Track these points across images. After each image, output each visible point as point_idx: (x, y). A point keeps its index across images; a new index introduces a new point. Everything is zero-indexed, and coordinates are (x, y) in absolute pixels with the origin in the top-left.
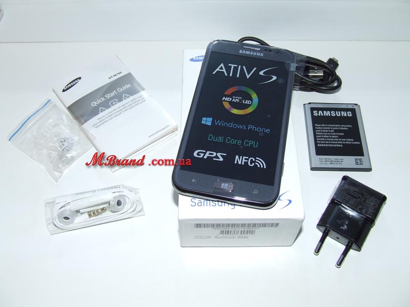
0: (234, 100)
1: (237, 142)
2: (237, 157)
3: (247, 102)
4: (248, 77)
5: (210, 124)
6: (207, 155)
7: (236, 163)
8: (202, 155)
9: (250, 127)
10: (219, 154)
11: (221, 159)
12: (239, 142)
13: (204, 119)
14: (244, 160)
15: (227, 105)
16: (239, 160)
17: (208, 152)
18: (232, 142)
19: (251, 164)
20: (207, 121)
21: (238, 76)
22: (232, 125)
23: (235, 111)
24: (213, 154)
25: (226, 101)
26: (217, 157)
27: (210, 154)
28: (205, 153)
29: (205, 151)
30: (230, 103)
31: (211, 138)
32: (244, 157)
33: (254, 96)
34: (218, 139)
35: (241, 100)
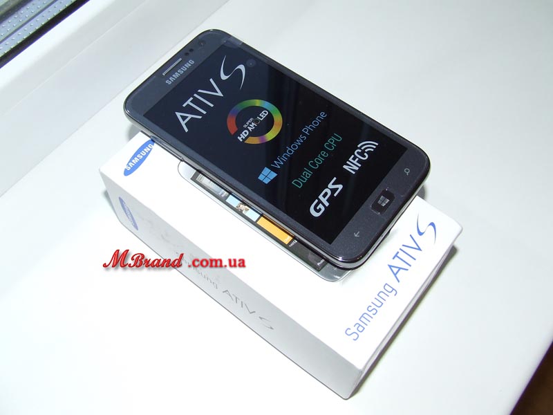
0: (250, 129)
1: (321, 156)
2: (345, 167)
3: (263, 115)
4: (220, 94)
5: (274, 175)
6: (324, 201)
7: (354, 173)
8: (320, 206)
9: (307, 130)
10: (330, 186)
11: (340, 187)
12: (323, 153)
13: (261, 177)
14: (355, 162)
15: (254, 141)
16: (352, 166)
17: (321, 197)
18: (319, 162)
19: (365, 157)
20: (267, 176)
21: (212, 105)
22: (291, 150)
23: (270, 136)
24: (326, 194)
25: (246, 138)
26: (333, 191)
27: (324, 196)
28: (320, 202)
29: (317, 201)
30: (252, 134)
31: (298, 183)
32: (350, 159)
33: (258, 103)
34: (305, 176)
35: (256, 121)
